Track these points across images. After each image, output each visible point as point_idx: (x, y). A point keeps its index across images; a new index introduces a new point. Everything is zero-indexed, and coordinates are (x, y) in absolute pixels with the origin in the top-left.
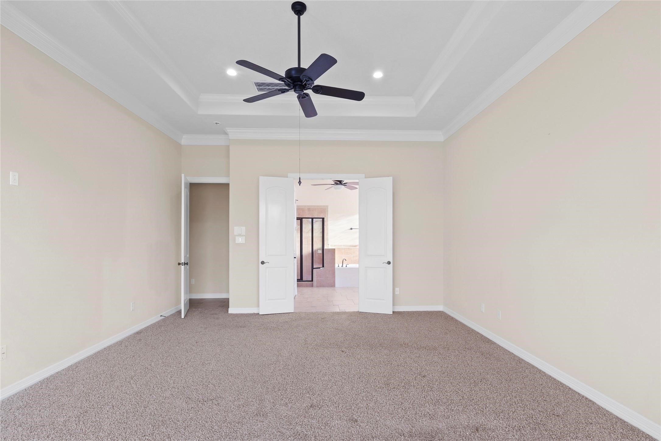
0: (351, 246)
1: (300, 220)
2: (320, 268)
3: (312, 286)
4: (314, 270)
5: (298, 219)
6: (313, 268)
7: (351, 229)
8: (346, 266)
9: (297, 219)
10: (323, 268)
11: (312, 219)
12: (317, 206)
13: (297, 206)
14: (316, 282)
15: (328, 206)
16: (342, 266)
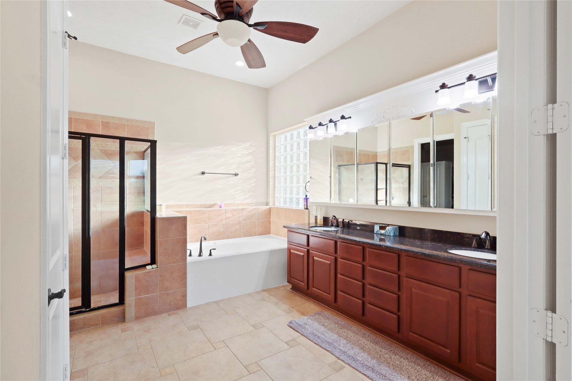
0: (201, 206)
1: (81, 141)
2: (144, 266)
3: (122, 318)
4: (128, 275)
5: (73, 135)
6: (122, 270)
7: (203, 173)
8: (210, 255)
9: (70, 137)
10: (154, 266)
11: (122, 140)
12: (128, 120)
13: (69, 112)
14: (133, 308)
15: (154, 123)
16: (200, 255)
